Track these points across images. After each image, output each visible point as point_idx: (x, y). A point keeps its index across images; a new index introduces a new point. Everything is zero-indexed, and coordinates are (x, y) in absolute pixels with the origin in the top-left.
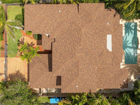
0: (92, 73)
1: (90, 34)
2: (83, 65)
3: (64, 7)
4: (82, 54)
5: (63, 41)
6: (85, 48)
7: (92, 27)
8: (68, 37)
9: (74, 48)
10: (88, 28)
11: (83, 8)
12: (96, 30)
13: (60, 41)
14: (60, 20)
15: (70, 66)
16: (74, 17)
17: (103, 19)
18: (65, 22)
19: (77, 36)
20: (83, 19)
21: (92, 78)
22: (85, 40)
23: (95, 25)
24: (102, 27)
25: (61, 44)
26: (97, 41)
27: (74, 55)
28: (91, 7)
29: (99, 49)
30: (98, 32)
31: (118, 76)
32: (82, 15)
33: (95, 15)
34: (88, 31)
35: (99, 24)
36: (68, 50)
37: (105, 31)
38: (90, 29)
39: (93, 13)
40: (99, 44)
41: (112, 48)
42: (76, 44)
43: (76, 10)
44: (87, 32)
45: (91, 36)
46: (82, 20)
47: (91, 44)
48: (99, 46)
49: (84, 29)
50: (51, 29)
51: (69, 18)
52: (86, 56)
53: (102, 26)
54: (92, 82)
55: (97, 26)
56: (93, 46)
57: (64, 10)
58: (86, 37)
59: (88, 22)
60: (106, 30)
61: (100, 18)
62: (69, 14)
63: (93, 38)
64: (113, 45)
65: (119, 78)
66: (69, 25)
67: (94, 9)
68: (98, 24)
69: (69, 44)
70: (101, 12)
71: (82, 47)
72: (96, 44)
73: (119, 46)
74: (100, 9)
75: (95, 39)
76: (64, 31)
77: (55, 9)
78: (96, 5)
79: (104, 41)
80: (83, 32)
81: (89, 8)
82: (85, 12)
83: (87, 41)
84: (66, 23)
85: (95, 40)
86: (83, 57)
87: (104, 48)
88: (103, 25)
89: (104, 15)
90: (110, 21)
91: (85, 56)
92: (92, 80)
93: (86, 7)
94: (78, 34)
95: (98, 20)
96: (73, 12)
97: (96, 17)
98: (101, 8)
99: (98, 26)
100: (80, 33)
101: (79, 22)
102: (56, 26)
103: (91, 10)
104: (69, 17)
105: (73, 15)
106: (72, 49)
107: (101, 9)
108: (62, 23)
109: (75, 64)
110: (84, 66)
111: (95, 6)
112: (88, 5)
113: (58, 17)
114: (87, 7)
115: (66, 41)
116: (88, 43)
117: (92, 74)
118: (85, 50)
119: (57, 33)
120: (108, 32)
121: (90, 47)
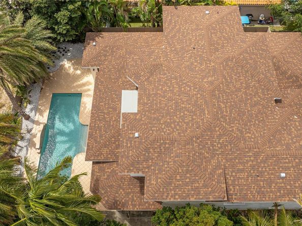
0: (175, 36)
1: (188, 111)
2: (199, 46)
3: (271, 192)
4: (203, 67)
5: (256, 99)
6: (196, 78)
7: (180, 127)
8: (246, 104)
9: (226, 79)
10: (193, 125)
11: (214, 183)
12: (169, 121)
13: (264, 99)
14: (277, 149)
15: (227, 46)
16: (236, 158)
17: (151, 150)
18: (259, 142)
19: (223, 106)
20: (209, 149)
21: (173, 29)
22: (199, 96)
23: (173, 131)
24: (153, 129)
25: (259, 91)
26: (164, 97)
27: (222, 63)
28: (187, 184)
29: (159, 81)
30: (163, 117)
31: (107, 51)
32: (214, 162)
33: (176, 159)
34: (194, 117)
35: (163, 133)
36: (238, 77)
37: (143, 119)
38: (187, 124)
39: (181, 166)
40: (158, 92)
41: (121, 97)
42: (221, 85)
43: (234, 181)
44: (196, 115)
45: (184, 106)
46: (213, 145)
47: (183, 89)
48: (160, 87)
49: (205, 121)
50: (293, 127)
51: (251, 154)
52: (192, 64)
53: (155, 129)
54: (173, 22)
55: (169, 130)
56: (177, 84)
57: (270, 183)
58: (196, 101)
59: (194, 139)
60: (143, 121)
61: (160, 153)
62: (253, 167)
63: (176, 103)
64: (118, 104)
65: (106, 47)
66: (248, 135)
67: (178, 177)
68: (166, 133)
69: (239, 90)
70: (157, 172)
71: (204, 81)
72: (168, 89)
73: (102, 104)
74: (159, 180)
75: (172, 100)
76: (259, 122)
77: (297, 185)
78: (173, 192)
79: (146, 101)
80: (206, 112)
81: (194, 181)
82: (206, 170)
83: (195, 93)
84: (256, 140)
85: (170, 99)
86: (199, 61)
87: (146, 84)
88: (151, 132)
89: (146, 160)
90: (129, 145)
91: (195, 64)
92: (173, 24)
93: (205, 186)
94: (220, 108)
95: (167, 146)
96: (242, 175)
97: (172, 155)
98: (157, 181)
99: (165, 130)
100: (215, 110)
101: (220, 141)
102: (284, 134)
103: (188, 175)
104: (250, 157)
105: (240, 163)
106: (231, 78)
107: (157, 178)
108: (270, 141)
109: (217, 50)
110: (195, 45)
111: (174, 189)
112: (199, 194)
113: (285, 156)
114: (201, 185)
115: (249, 97)
116: (190, 88)
117: (175, 34)
118: (196, 74)
119: (274, 118)
120: (138, 118)
121: (184, 82)
